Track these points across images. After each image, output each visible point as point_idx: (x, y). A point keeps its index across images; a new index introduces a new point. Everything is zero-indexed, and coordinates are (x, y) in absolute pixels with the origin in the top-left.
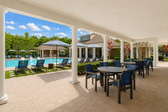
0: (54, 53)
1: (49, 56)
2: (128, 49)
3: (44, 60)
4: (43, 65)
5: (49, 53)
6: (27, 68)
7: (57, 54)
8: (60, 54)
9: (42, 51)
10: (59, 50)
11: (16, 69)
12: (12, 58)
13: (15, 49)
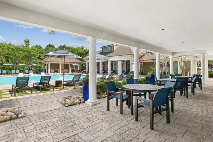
0: (64, 68)
1: (58, 72)
2: (166, 63)
3: (51, 76)
4: (48, 83)
5: (58, 68)
6: (28, 86)
7: (69, 70)
8: (73, 69)
9: (48, 64)
10: (71, 64)
11: (13, 88)
12: (7, 73)
13: (11, 63)
